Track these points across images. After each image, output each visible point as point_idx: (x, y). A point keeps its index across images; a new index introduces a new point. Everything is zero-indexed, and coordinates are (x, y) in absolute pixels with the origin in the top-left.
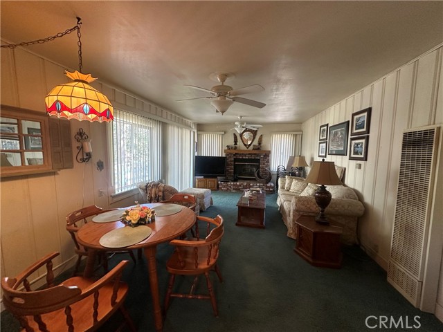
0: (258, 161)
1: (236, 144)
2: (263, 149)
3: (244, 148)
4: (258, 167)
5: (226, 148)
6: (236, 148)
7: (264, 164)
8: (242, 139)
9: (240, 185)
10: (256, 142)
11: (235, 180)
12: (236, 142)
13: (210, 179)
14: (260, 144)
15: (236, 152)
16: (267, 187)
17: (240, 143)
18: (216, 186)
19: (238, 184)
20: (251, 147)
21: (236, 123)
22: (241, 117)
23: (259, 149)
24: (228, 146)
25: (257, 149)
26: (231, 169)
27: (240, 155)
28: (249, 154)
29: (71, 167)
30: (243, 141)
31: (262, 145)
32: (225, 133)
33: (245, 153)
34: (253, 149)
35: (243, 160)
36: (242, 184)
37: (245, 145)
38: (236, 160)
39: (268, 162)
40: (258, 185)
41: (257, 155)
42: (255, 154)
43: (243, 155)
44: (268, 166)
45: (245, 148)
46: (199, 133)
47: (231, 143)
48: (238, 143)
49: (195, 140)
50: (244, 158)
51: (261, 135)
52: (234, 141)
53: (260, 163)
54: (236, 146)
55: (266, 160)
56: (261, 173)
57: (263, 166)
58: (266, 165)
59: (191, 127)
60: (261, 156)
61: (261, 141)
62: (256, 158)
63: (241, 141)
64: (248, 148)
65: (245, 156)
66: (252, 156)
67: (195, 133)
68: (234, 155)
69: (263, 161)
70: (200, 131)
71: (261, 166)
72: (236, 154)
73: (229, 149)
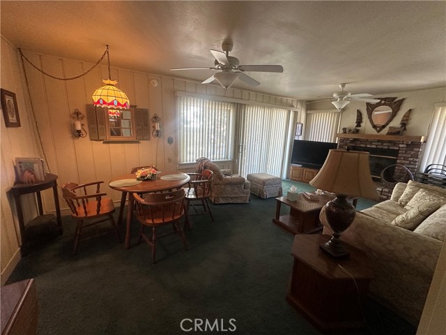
0: (395, 153)
1: (358, 125)
2: (408, 133)
3: (371, 131)
5: (342, 131)
7: (405, 159)
8: (370, 117)
10: (396, 123)
12: (359, 121)
13: (308, 170)
14: (404, 124)
15: (355, 136)
17: (366, 124)
20: (385, 131)
21: (335, 95)
22: (343, 85)
23: (398, 133)
24: (344, 129)
25: (394, 134)
27: (362, 142)
28: (379, 141)
29: (149, 139)
30: (371, 121)
31: (408, 126)
34: (389, 134)
37: (374, 127)
39: (416, 156)
41: (394, 143)
42: (390, 142)
43: (366, 141)
45: (374, 132)
46: (309, 112)
47: (352, 124)
48: (362, 125)
49: (298, 121)
50: (368, 146)
51: (410, 110)
52: (356, 121)
53: (397, 156)
54: (358, 128)
55: (412, 153)
56: (397, 174)
57: (403, 162)
58: (410, 161)
59: (292, 106)
60: (400, 146)
61: (407, 120)
62: (391, 148)
63: (368, 121)
64: (379, 131)
65: (371, 144)
66: (384, 144)
67: (299, 113)
68: (352, 142)
69: (405, 153)
70: (311, 109)
71: (398, 161)
72: (355, 140)
73: (345, 133)
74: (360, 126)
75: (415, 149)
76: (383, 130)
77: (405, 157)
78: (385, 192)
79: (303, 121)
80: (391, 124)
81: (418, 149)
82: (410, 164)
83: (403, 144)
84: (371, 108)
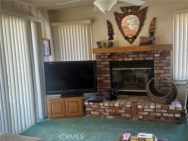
0: (150, 63)
1: (111, 38)
2: (157, 42)
3: (125, 43)
4: (152, 75)
5: (96, 46)
6: (111, 45)
7: (161, 68)
8: (120, 28)
9: (120, 108)
10: (145, 33)
11: (113, 98)
12: (111, 34)
13: (70, 99)
14: (152, 33)
15: (112, 50)
16: (169, 112)
17: (118, 37)
18: (81, 109)
19: (117, 105)
20: (137, 41)
23: (150, 43)
26: (106, 78)
27: (119, 55)
28: (134, 53)
30: (122, 33)
31: (156, 35)
32: (93, 21)
33: (127, 52)
34: (142, 44)
35: (124, 64)
36: (124, 106)
37: (126, 38)
38: (113, 64)
39: (169, 64)
40: (152, 107)
41: (149, 53)
42: (144, 52)
43: (123, 55)
44: (169, 71)
46: (54, 24)
47: (104, 37)
48: (114, 37)
49: (43, 36)
50: (126, 59)
51: (155, 18)
52: (107, 33)
53: (153, 66)
54: (112, 41)
55: (165, 61)
56: (157, 85)
57: (160, 71)
58: (165, 70)
59: (31, 15)
60: (156, 55)
61: (154, 29)
62: (146, 59)
63: (119, 32)
64: (131, 43)
65: (128, 57)
66: (140, 56)
67: (42, 25)
68: (109, 57)
69: (160, 63)
70: (55, 21)
71: (155, 72)
72: (112, 54)
73: (101, 47)
74: (113, 39)
75: (167, 58)
76: (135, 41)
77: (160, 67)
78: (158, 109)
79: (49, 37)
80: (141, 34)
81: (169, 57)
82: (165, 73)
83: (157, 53)
84: (119, 18)
